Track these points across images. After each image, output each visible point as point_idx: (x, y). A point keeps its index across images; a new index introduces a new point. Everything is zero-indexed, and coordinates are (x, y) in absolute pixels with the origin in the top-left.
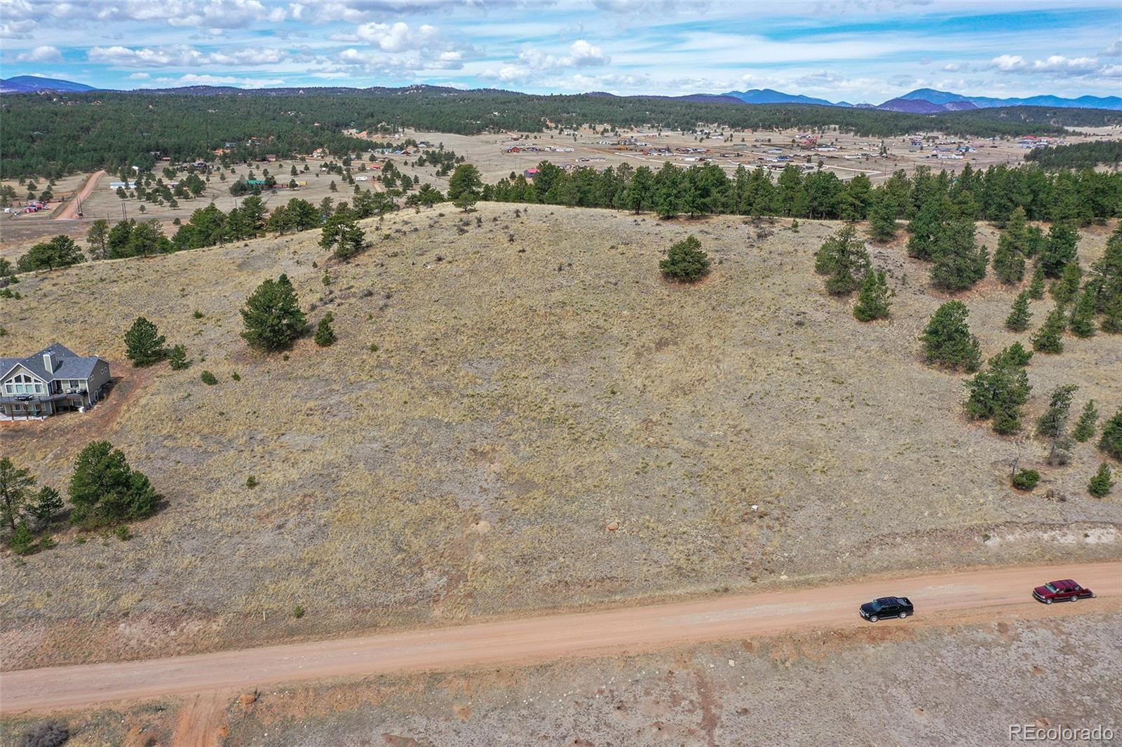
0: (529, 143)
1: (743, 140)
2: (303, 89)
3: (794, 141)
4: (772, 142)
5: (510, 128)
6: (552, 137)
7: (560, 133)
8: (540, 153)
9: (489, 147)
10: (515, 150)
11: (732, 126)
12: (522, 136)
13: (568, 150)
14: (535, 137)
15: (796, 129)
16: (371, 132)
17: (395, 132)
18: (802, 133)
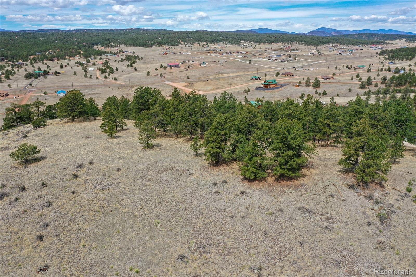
0: (172, 51)
1: (261, 48)
3: (281, 48)
4: (272, 49)
5: (165, 44)
6: (182, 48)
7: (185, 46)
8: (176, 55)
9: (155, 52)
10: (165, 54)
11: (255, 42)
12: (169, 48)
13: (188, 53)
14: (175, 48)
15: (281, 43)
16: (106, 47)
17: (116, 47)
18: (283, 45)
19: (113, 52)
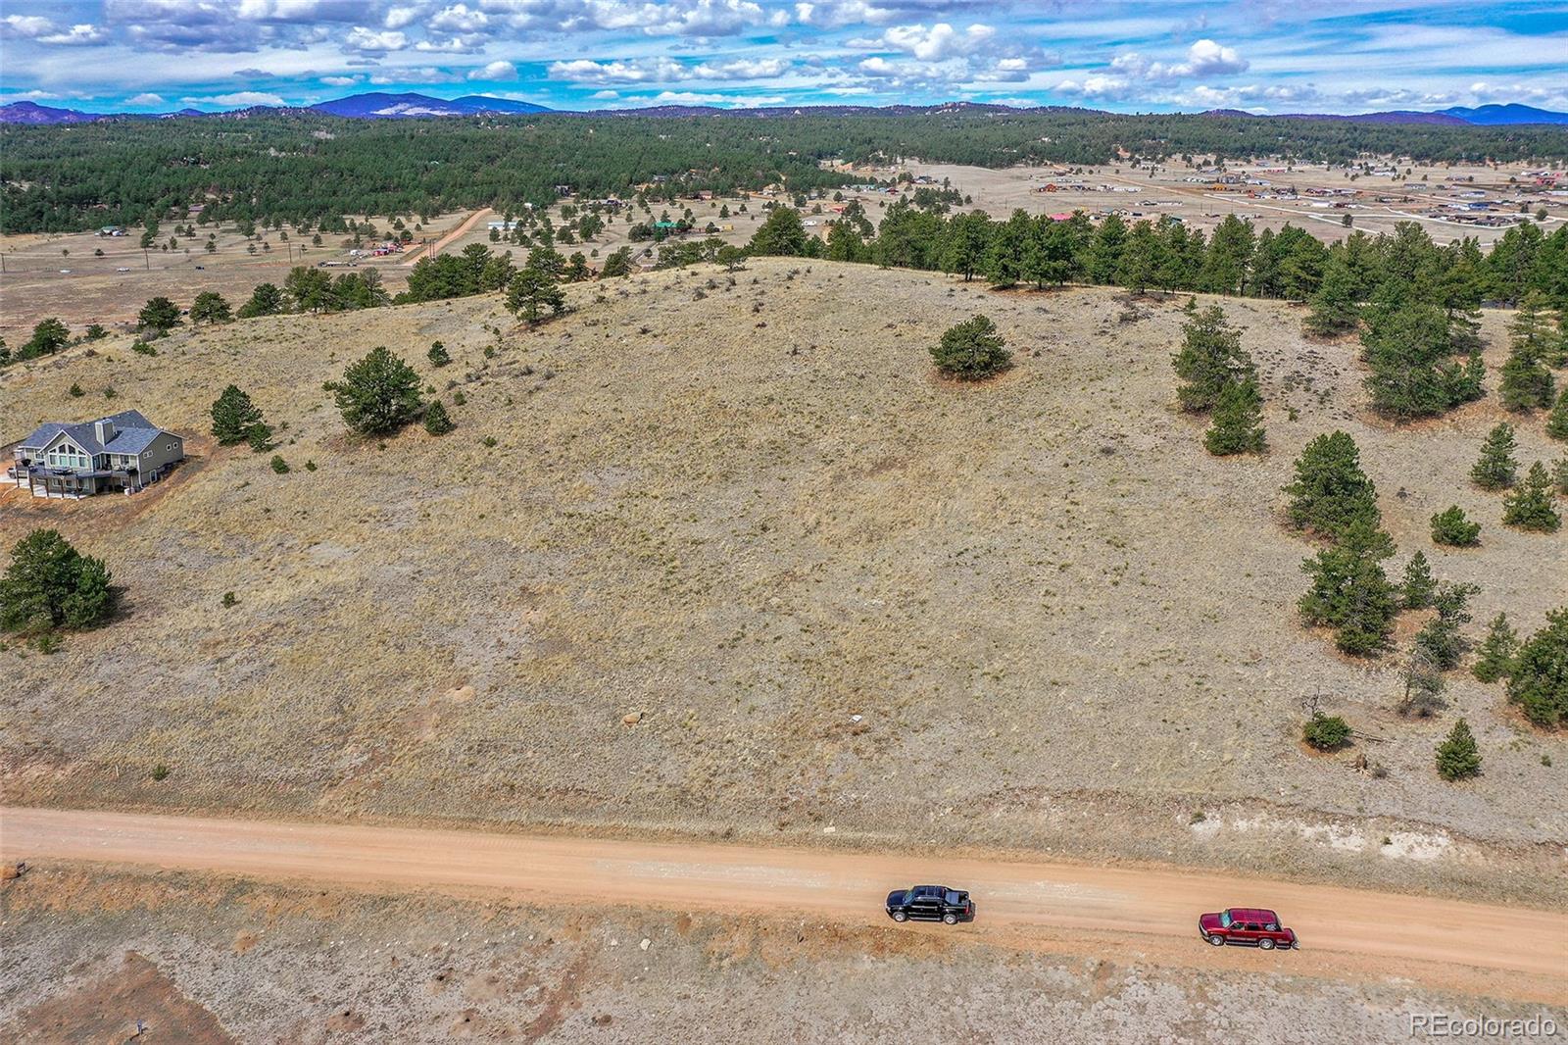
0: (1078, 180)
1: (1425, 178)
2: (800, 109)
3: (1513, 180)
4: (1475, 182)
5: (1058, 159)
6: (1117, 172)
7: (1133, 166)
8: (1089, 193)
9: (1018, 184)
10: (1050, 188)
11: (1418, 157)
12: (1072, 169)
13: (1132, 189)
14: (1091, 172)
15: (1525, 164)
16: (859, 164)
17: (891, 163)
18: (1534, 169)
19: (880, 181)
